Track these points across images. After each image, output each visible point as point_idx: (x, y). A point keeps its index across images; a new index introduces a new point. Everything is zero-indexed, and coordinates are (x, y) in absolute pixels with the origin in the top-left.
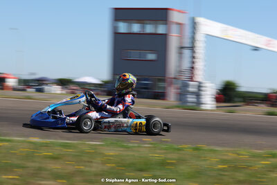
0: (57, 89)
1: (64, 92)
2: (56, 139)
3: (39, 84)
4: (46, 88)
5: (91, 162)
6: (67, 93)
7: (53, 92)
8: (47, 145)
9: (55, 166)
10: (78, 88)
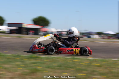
0: (96, 37)
1: (100, 38)
2: (99, 58)
3: (89, 34)
4: (92, 36)
5: (115, 68)
6: (101, 38)
7: (95, 38)
8: (95, 61)
9: (100, 70)
10: (106, 36)
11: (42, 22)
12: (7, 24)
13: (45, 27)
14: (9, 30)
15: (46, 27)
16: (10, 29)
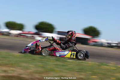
11: (92, 32)
12: (57, 33)
13: (95, 38)
14: (59, 39)
15: (97, 38)
16: (60, 37)
